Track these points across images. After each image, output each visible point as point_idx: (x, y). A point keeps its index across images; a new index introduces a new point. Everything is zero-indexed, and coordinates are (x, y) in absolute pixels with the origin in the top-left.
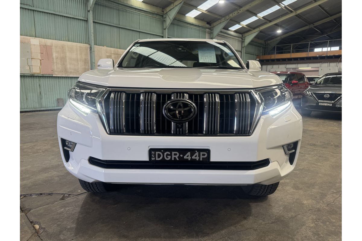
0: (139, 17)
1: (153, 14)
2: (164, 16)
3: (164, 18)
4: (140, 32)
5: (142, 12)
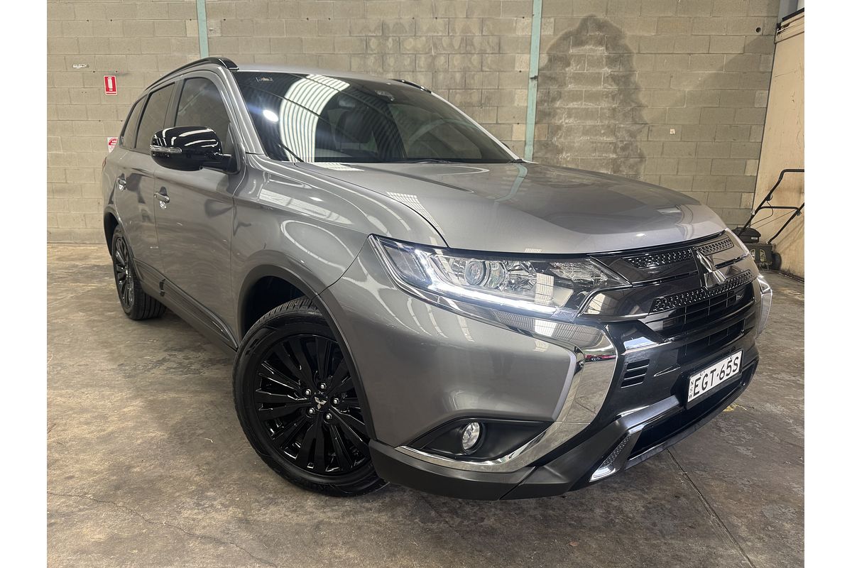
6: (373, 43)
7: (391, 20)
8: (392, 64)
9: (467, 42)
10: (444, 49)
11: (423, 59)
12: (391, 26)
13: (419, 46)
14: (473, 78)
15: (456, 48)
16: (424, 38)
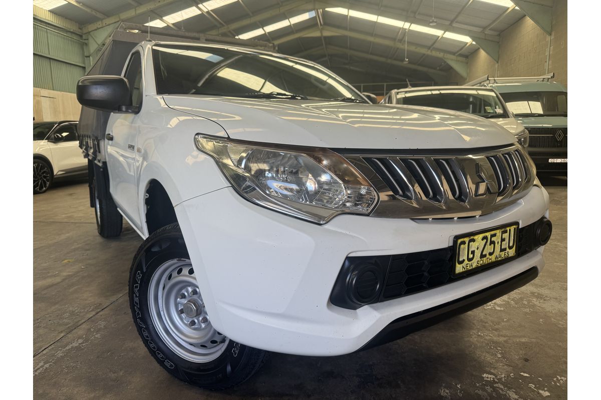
0: (46, 34)
1: (67, 31)
2: (84, 37)
3: (85, 40)
4: (50, 59)
5: (51, 28)
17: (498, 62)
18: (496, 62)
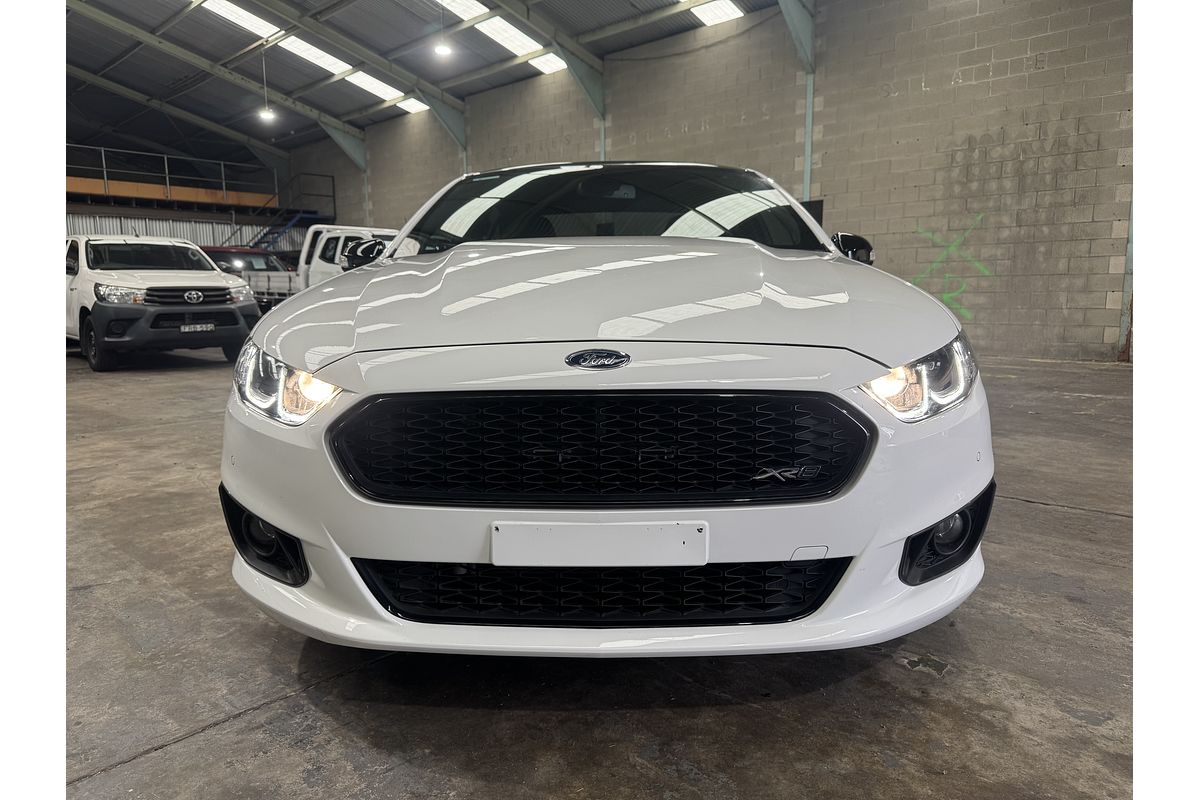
6: (959, 157)
7: (978, 133)
8: (977, 173)
9: (1061, 143)
10: (1034, 153)
11: (1010, 165)
12: (978, 138)
13: (1007, 153)
14: (1066, 178)
15: (1048, 150)
16: (1012, 146)
17: (465, 149)
18: (460, 148)
